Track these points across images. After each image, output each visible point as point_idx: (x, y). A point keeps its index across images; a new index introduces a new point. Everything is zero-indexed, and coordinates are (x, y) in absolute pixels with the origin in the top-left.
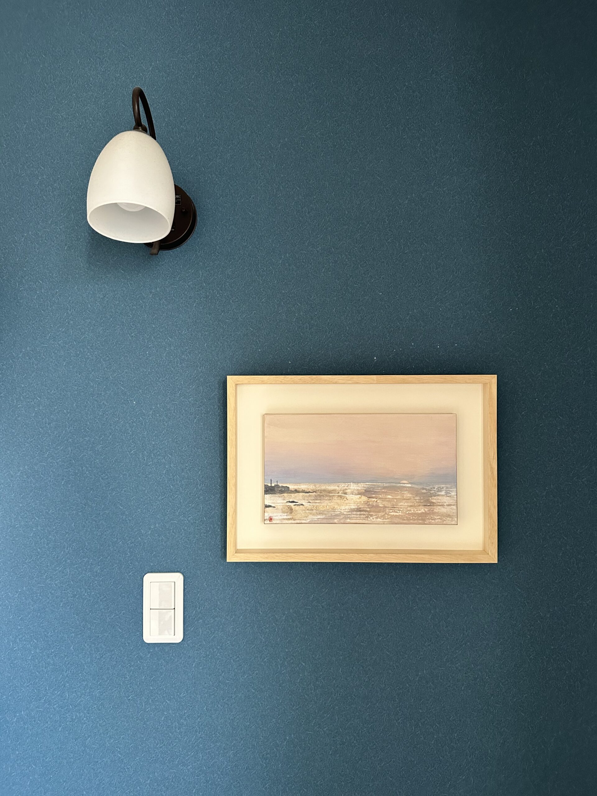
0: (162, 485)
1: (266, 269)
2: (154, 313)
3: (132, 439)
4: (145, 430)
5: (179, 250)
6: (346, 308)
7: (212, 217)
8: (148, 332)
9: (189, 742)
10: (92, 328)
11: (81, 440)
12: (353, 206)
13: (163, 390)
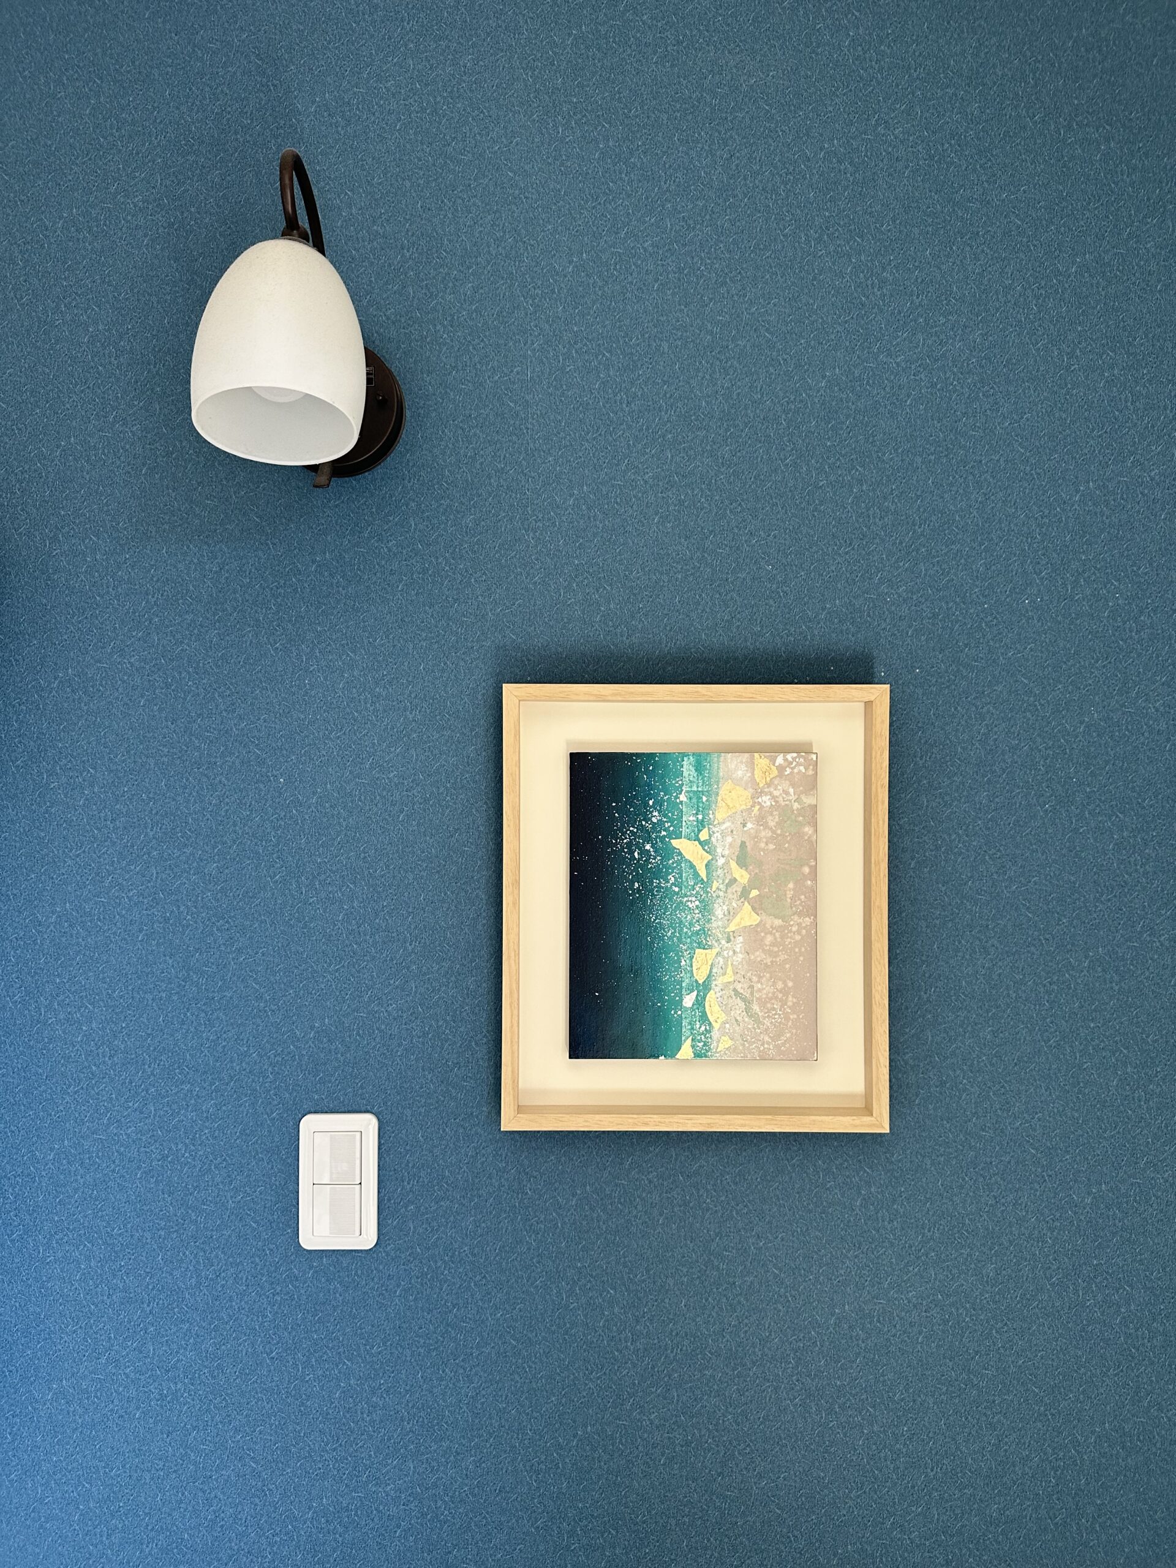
0: (335, 942)
1: (543, 517)
2: (319, 602)
3: (278, 852)
4: (302, 834)
5: (370, 477)
6: (701, 595)
7: (435, 410)
8: (307, 640)
9: (389, 1439)
11: (177, 853)
12: (717, 392)
13: (338, 756)
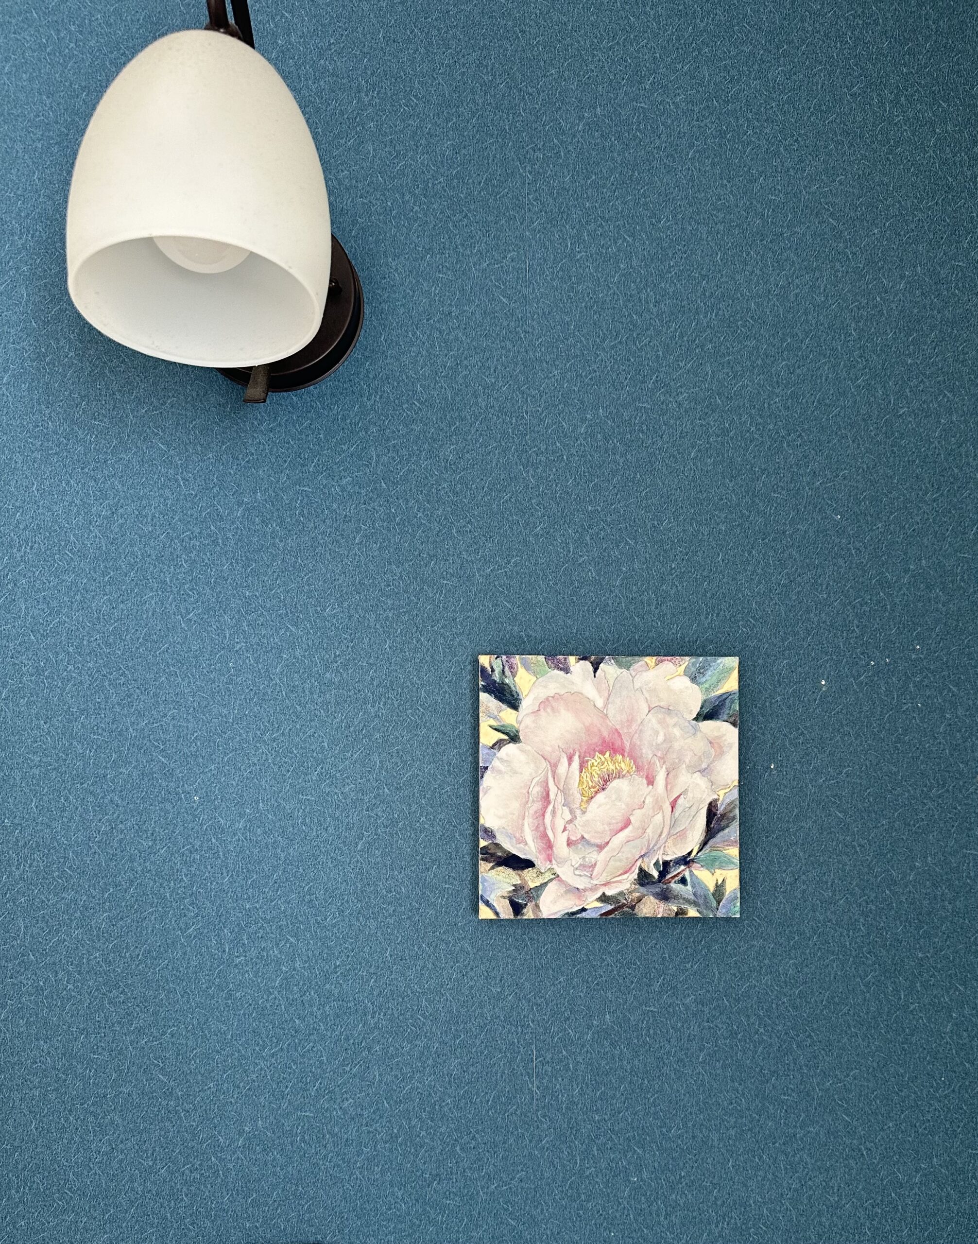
0: (271, 1017)
1: (546, 449)
2: (246, 557)
3: (191, 895)
4: (224, 871)
5: (316, 392)
6: (750, 553)
8: (231, 610)
10: (78, 597)
11: (53, 900)
12: (769, 291)
13: (275, 764)
